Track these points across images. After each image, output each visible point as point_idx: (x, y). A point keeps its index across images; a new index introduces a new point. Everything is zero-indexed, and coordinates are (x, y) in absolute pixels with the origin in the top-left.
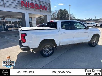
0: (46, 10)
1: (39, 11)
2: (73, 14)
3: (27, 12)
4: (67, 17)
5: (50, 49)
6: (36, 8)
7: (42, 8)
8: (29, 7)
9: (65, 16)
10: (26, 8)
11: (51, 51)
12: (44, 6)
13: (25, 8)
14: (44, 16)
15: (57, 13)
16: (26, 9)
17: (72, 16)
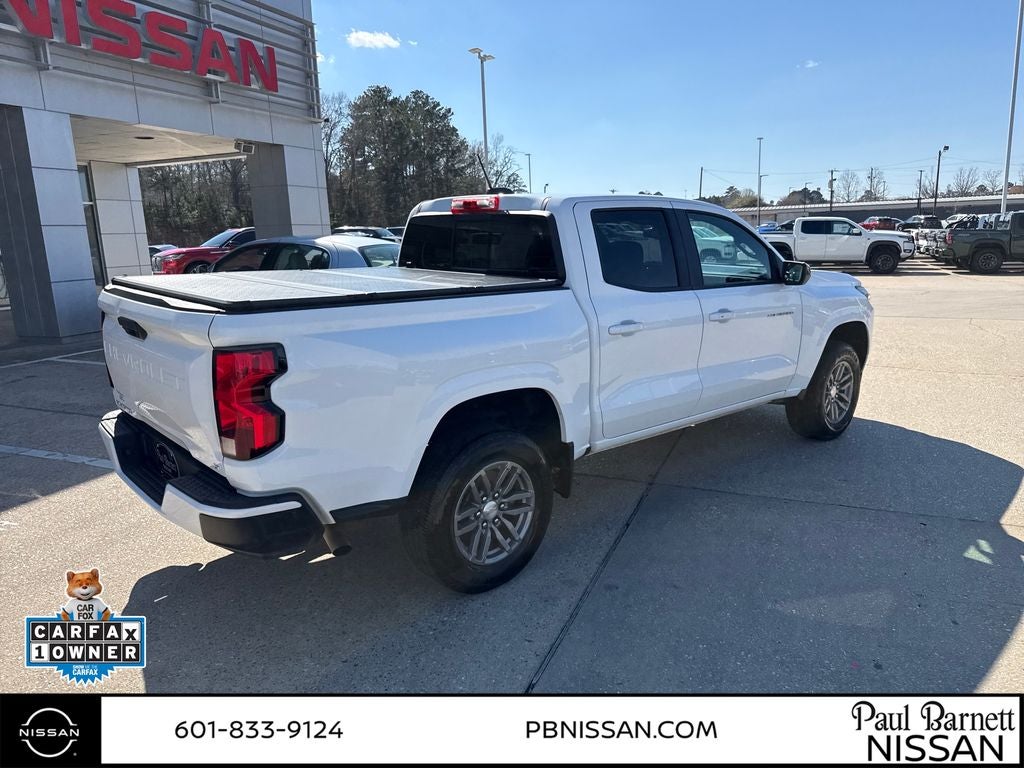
0: (270, 83)
1: (196, 91)
2: (505, 143)
4: (449, 169)
9: (432, 159)
11: (528, 517)
12: (246, 47)
14: (245, 146)
15: (346, 123)
17: (491, 164)
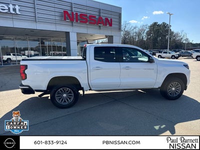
0: (111, 25)
1: (98, 27)
3: (74, 31)
5: (70, 96)
6: (90, 23)
7: (103, 23)
8: (77, 21)
9: (165, 36)
10: (72, 23)
11: (72, 98)
12: (107, 19)
13: (70, 24)
14: (106, 36)
15: (147, 30)
16: (73, 26)
17: (180, 36)
